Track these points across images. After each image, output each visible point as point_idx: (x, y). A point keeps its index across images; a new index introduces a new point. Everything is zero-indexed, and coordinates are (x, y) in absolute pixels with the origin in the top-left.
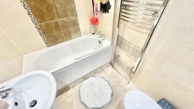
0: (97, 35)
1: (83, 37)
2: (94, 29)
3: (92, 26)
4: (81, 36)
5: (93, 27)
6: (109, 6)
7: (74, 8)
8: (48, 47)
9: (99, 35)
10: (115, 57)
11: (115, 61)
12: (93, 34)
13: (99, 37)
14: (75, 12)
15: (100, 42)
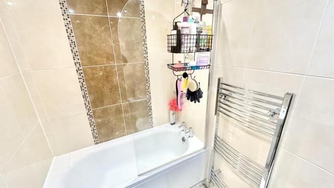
0: (180, 127)
1: (156, 129)
2: (174, 117)
3: (171, 112)
4: (152, 127)
5: (173, 114)
6: (199, 94)
7: (147, 88)
8: (97, 144)
9: (182, 128)
10: (213, 174)
11: (212, 181)
12: (172, 124)
13: (183, 130)
14: (148, 93)
15: (183, 140)
